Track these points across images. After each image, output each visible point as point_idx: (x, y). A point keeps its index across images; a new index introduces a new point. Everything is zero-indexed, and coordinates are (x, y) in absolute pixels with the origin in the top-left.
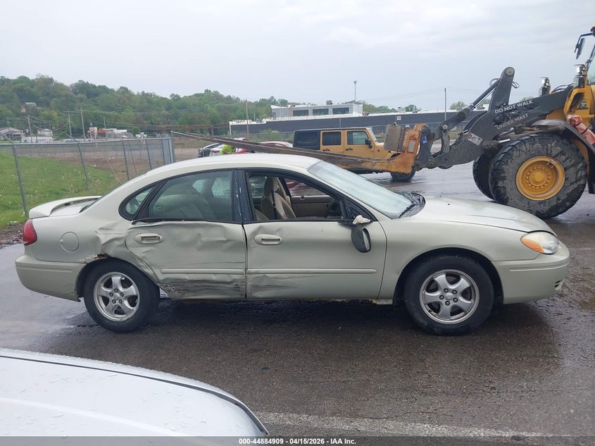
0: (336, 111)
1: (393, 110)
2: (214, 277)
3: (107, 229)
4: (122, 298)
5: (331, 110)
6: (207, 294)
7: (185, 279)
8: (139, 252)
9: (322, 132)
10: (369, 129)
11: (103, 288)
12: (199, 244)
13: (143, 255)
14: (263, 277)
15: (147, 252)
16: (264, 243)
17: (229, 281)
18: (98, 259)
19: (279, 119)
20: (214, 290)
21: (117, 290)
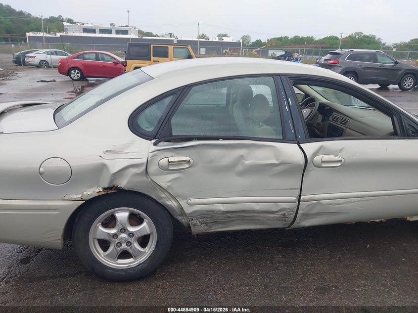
0: (118, 32)
1: (157, 36)
2: (257, 207)
3: (116, 152)
4: (132, 240)
5: (114, 31)
6: (239, 224)
7: (219, 211)
8: (164, 180)
9: (152, 46)
10: (189, 47)
11: (101, 228)
12: (240, 168)
13: (169, 184)
14: (316, 204)
15: (173, 180)
16: (324, 165)
17: (275, 210)
18: (103, 193)
19: (70, 34)
20: (251, 220)
21: (123, 230)
